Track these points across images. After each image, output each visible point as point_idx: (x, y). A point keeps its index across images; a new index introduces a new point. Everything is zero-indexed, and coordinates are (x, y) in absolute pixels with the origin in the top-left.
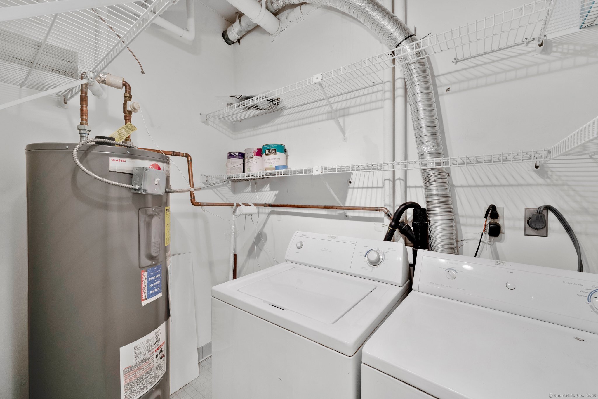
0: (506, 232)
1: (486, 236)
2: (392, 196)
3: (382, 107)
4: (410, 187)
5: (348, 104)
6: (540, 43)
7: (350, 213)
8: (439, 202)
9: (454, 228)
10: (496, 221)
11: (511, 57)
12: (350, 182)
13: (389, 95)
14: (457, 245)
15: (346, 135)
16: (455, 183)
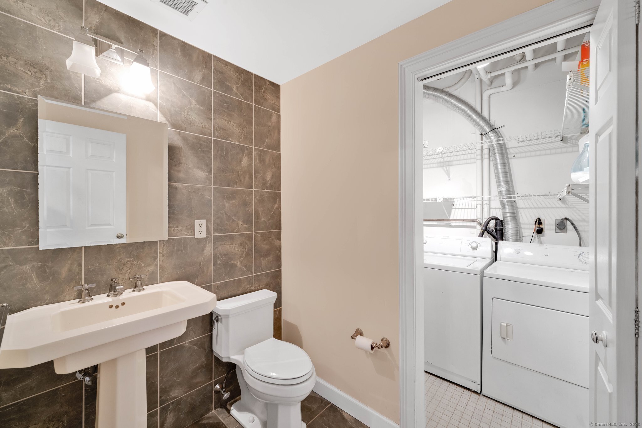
0: (546, 231)
1: (535, 234)
2: (481, 213)
3: (475, 163)
4: (492, 208)
5: (452, 159)
6: (561, 140)
7: (453, 224)
8: (510, 216)
9: (518, 230)
10: (541, 226)
11: (548, 143)
12: (453, 205)
13: (479, 157)
14: (520, 239)
15: (450, 177)
16: (518, 206)
